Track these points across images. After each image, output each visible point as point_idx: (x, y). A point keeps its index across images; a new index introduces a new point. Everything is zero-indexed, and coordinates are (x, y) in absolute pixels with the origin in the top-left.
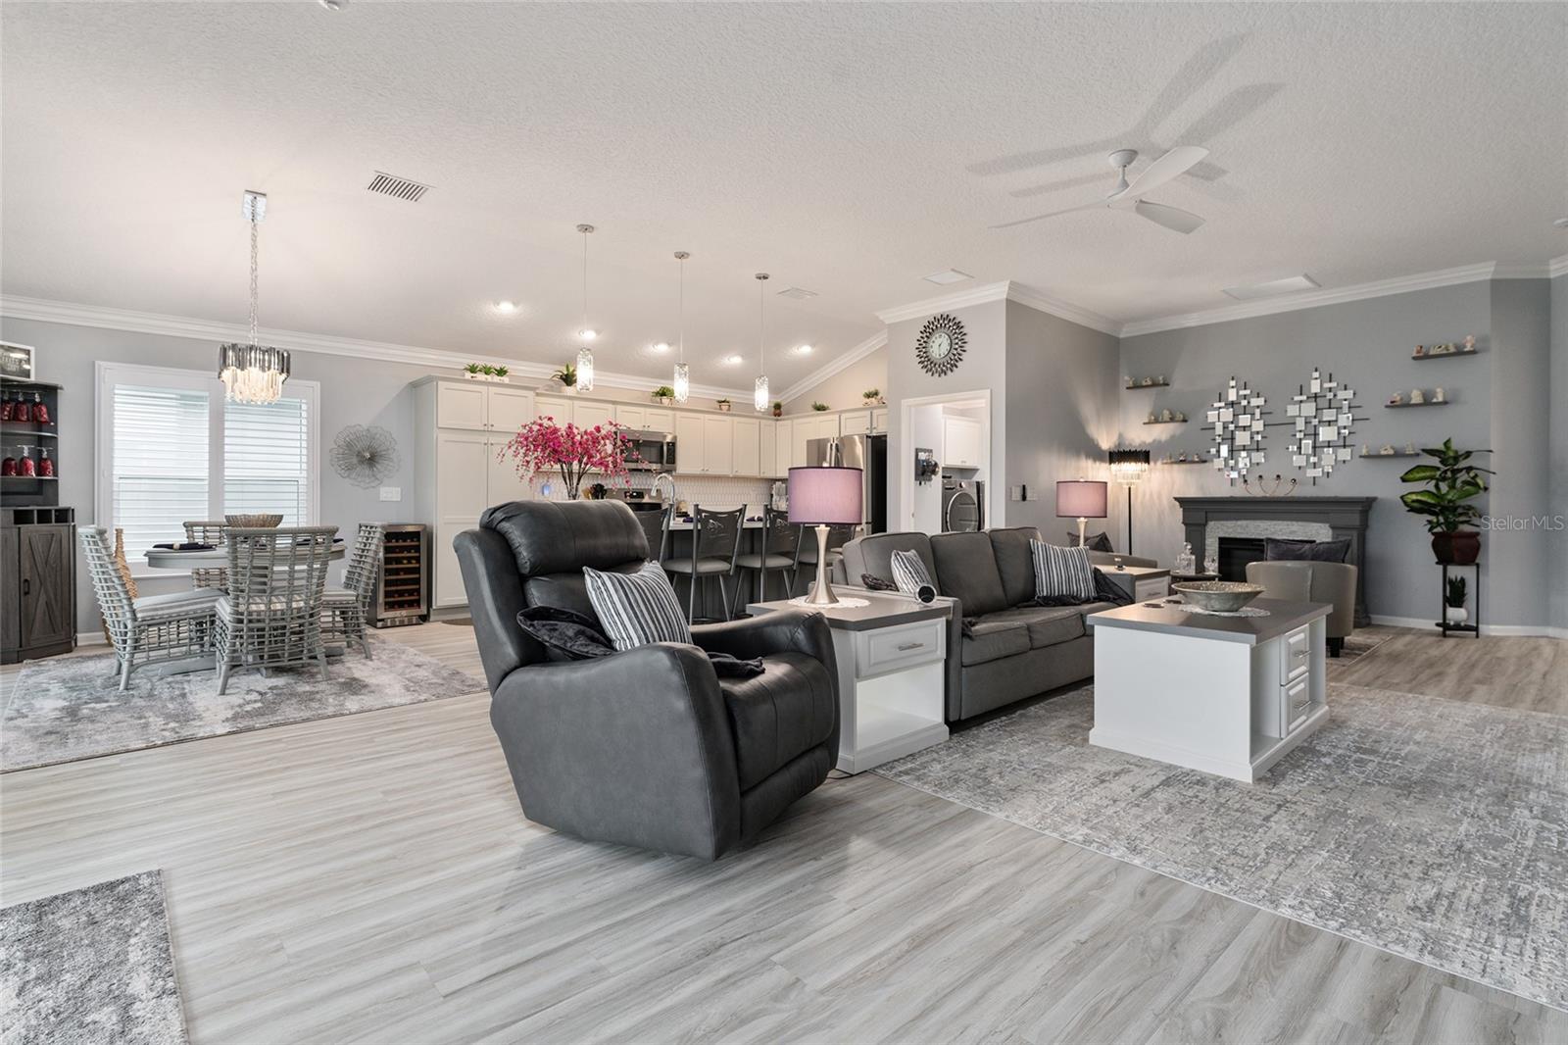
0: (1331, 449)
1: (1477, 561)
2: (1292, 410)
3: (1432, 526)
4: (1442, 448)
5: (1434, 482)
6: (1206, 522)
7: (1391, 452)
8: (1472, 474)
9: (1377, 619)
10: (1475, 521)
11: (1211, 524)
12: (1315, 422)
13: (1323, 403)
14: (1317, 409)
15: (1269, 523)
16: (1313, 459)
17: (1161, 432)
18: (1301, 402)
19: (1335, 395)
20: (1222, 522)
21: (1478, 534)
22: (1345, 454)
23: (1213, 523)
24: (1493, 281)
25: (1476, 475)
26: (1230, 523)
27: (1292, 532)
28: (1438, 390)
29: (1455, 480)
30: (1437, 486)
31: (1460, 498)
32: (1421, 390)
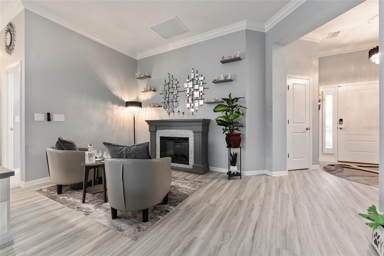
0: (197, 100)
1: (240, 146)
2: (186, 85)
3: (225, 130)
4: (228, 98)
5: (225, 112)
6: (156, 130)
7: (214, 101)
8: (238, 108)
9: (212, 168)
10: (240, 129)
11: (158, 131)
12: (192, 90)
13: (195, 82)
14: (193, 85)
15: (175, 130)
16: (192, 105)
17: (148, 96)
18: (189, 82)
19: (198, 79)
20: (161, 130)
21: (240, 134)
22: (201, 102)
23: (158, 130)
24: (246, 29)
25: (239, 109)
26: (163, 131)
27: (182, 134)
28: (229, 74)
29: (233, 111)
30: (226, 114)
31: (234, 119)
32: (223, 75)
